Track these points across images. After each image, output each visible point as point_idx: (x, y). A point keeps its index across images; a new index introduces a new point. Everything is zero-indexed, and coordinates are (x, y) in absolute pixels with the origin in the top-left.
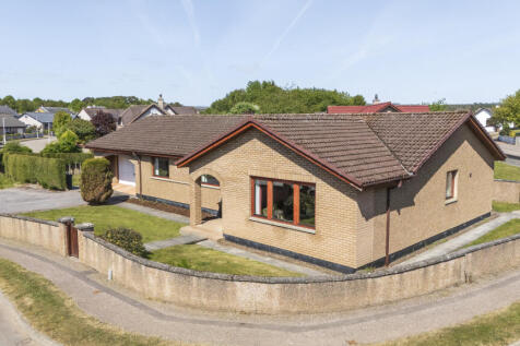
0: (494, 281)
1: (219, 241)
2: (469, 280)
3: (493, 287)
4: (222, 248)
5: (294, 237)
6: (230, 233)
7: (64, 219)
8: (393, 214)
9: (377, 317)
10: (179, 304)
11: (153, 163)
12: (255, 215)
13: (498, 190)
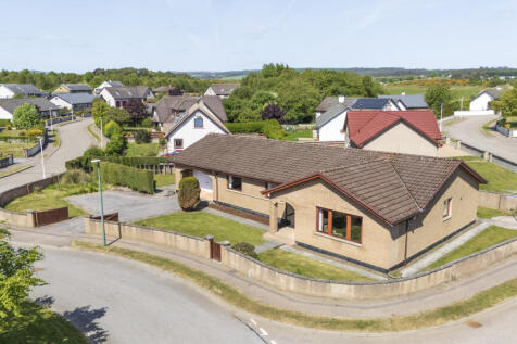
0: (469, 279)
1: (294, 246)
2: (454, 279)
3: (467, 283)
4: (298, 252)
5: (347, 248)
6: (300, 241)
7: (209, 237)
8: (410, 234)
9: (405, 302)
10: (299, 293)
11: (228, 179)
12: (318, 231)
13: (483, 198)
